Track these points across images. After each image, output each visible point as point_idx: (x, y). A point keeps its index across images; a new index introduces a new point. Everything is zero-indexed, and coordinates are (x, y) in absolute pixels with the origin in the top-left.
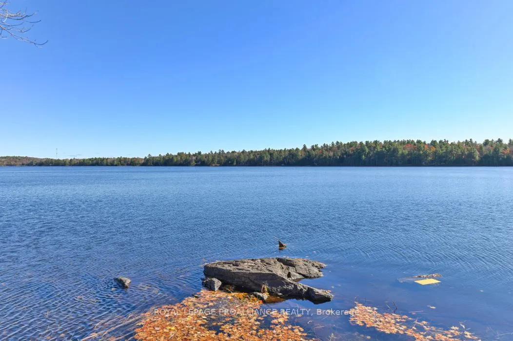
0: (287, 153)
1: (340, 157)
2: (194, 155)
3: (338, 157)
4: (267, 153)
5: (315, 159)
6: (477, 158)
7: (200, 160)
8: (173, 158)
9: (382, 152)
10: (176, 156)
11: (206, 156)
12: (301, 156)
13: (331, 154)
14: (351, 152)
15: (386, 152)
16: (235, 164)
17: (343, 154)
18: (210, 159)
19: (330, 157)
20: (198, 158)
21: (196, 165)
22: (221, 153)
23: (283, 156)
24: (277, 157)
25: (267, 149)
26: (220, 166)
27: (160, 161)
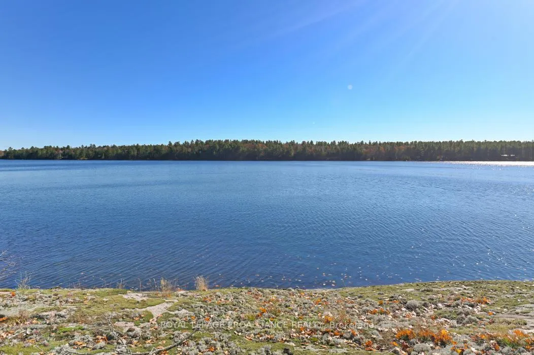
0: (152, 148)
1: (196, 153)
2: (62, 149)
3: (195, 153)
4: (134, 148)
5: (175, 154)
6: (293, 154)
7: (68, 154)
8: (37, 151)
9: (228, 149)
10: (42, 149)
11: (76, 150)
12: (164, 152)
13: (190, 150)
14: (205, 149)
15: (231, 149)
16: (103, 157)
17: (199, 150)
18: (78, 152)
19: (188, 152)
20: (66, 152)
21: (63, 159)
22: (92, 148)
23: (149, 151)
24: (144, 153)
25: (136, 145)
26: (88, 160)
27: (22, 154)
